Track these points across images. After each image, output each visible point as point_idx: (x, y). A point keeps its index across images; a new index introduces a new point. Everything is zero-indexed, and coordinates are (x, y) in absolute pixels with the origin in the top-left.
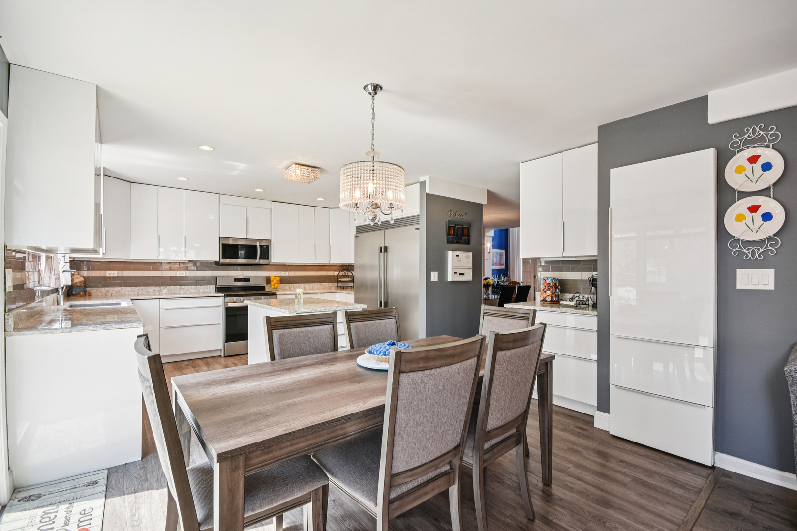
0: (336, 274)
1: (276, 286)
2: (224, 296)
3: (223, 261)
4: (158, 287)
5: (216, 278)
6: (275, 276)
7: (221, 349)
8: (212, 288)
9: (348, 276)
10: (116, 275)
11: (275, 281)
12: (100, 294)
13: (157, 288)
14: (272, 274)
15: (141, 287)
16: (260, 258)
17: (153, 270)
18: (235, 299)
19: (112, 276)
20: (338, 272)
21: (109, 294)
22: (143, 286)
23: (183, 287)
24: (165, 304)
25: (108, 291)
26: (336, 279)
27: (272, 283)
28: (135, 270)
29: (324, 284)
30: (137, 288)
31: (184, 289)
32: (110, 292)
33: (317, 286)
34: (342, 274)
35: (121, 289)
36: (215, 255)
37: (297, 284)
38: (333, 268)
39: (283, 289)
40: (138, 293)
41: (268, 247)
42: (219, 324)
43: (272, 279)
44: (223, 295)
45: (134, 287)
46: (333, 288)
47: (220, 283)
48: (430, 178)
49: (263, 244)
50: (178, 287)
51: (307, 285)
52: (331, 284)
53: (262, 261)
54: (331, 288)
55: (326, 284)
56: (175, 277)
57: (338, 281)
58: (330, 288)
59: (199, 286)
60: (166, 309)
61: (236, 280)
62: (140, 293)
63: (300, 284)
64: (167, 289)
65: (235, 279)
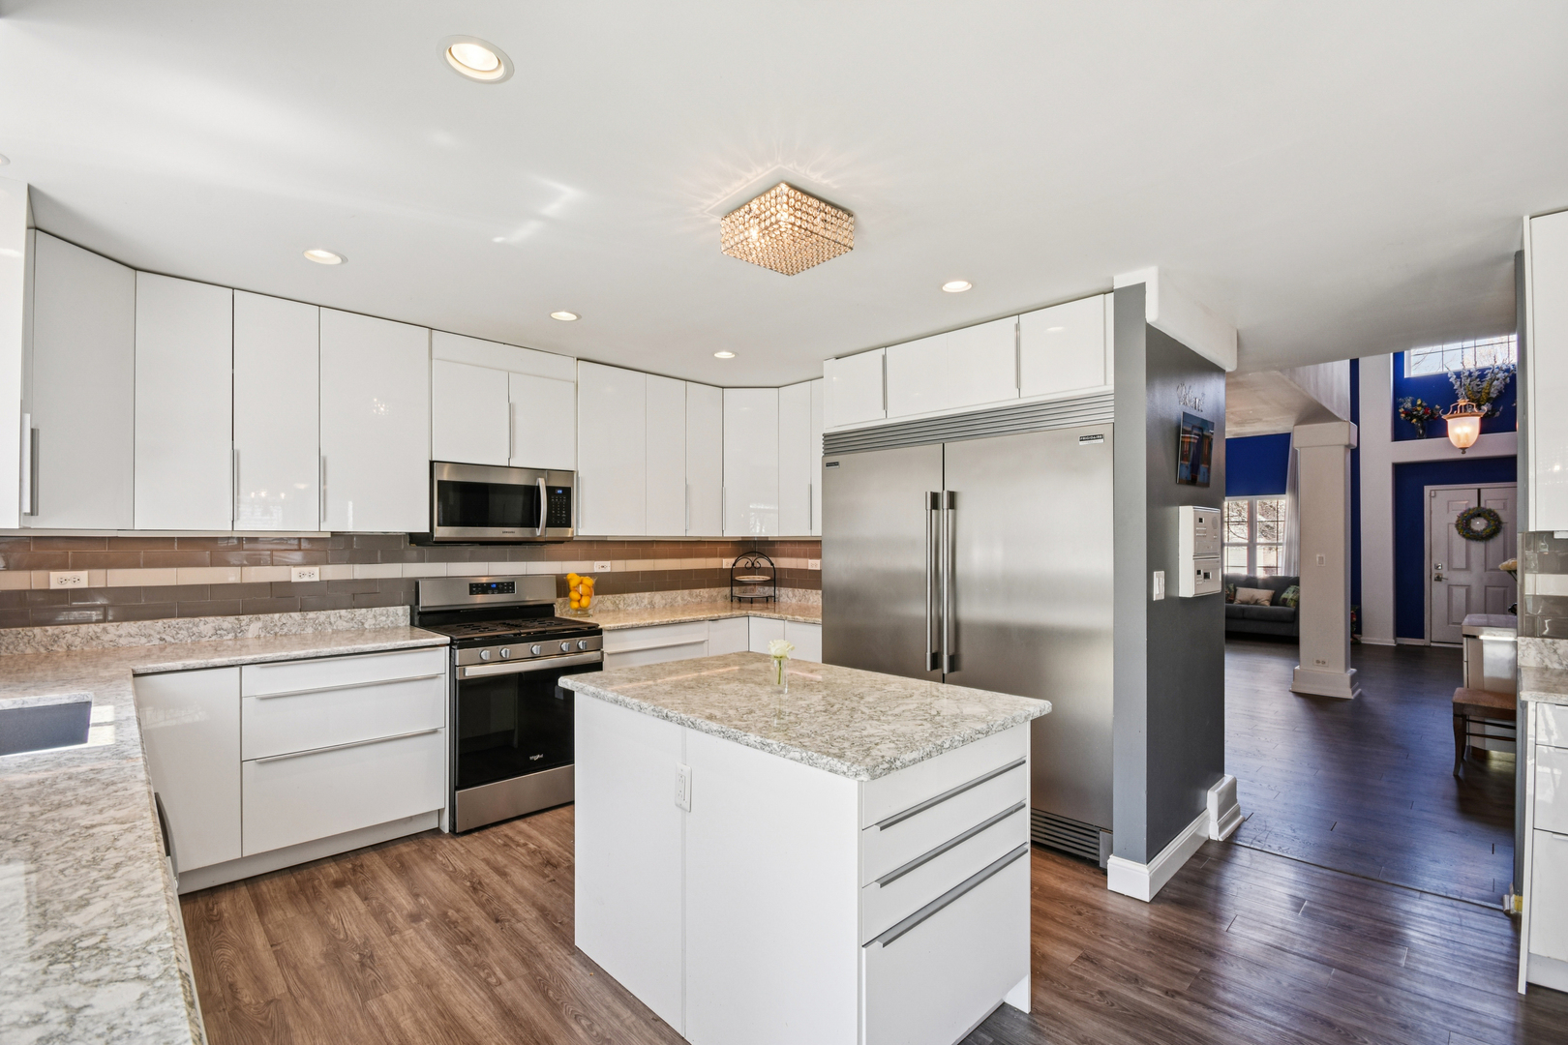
0: (727, 563)
1: (585, 602)
2: (451, 645)
3: (441, 532)
4: (231, 619)
5: (415, 584)
6: (580, 575)
7: (440, 812)
8: (401, 614)
9: (761, 571)
10: (84, 584)
11: (581, 589)
12: (29, 651)
13: (228, 622)
14: (571, 568)
15: (173, 621)
16: (549, 524)
17: (212, 564)
18: (485, 653)
19: (69, 585)
20: (733, 560)
21: (60, 649)
22: (181, 616)
23: (312, 615)
24: (258, 680)
25: (55, 639)
26: (729, 578)
27: (574, 595)
28: (150, 564)
29: (698, 591)
30: (160, 623)
31: (314, 620)
32: (63, 643)
33: (683, 599)
34: (742, 563)
35: (105, 630)
36: (414, 515)
37: (633, 595)
38: (719, 548)
39: (598, 608)
40: (161, 639)
41: (567, 491)
42: (434, 732)
43: (573, 584)
44: (447, 639)
45: (148, 623)
46: (720, 602)
47: (428, 600)
48: (1163, 275)
49: (553, 483)
50: (296, 615)
51: (658, 597)
52: (714, 591)
53: (555, 533)
54: (715, 601)
55: (704, 592)
56: (288, 584)
57: (733, 583)
58: (713, 600)
59: (364, 610)
60: (263, 699)
61: (477, 588)
62: (168, 639)
63: (641, 594)
64: (260, 624)
65: (471, 586)
